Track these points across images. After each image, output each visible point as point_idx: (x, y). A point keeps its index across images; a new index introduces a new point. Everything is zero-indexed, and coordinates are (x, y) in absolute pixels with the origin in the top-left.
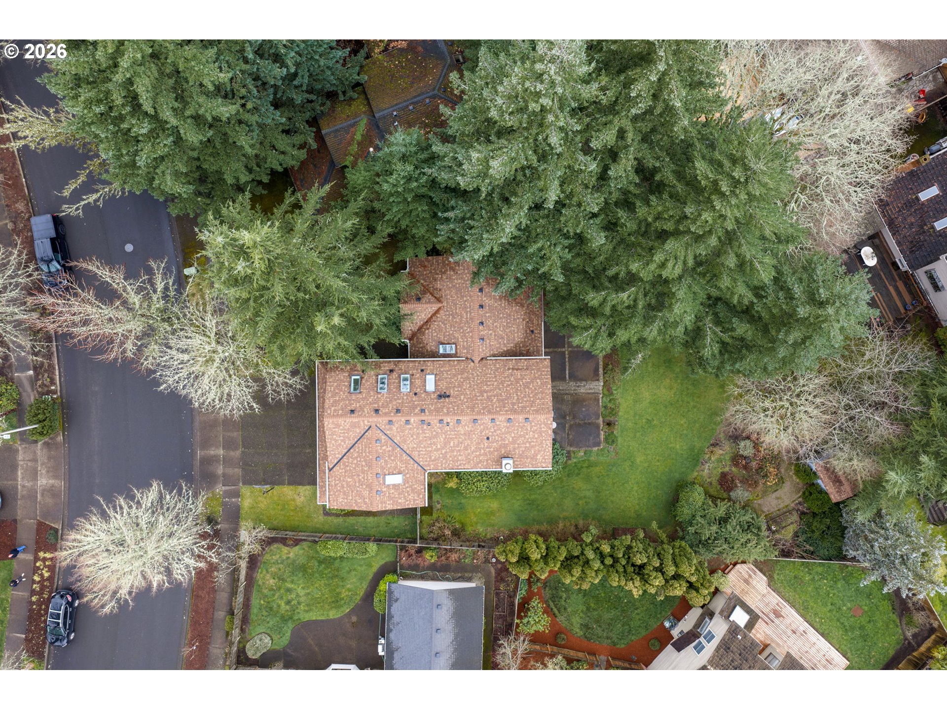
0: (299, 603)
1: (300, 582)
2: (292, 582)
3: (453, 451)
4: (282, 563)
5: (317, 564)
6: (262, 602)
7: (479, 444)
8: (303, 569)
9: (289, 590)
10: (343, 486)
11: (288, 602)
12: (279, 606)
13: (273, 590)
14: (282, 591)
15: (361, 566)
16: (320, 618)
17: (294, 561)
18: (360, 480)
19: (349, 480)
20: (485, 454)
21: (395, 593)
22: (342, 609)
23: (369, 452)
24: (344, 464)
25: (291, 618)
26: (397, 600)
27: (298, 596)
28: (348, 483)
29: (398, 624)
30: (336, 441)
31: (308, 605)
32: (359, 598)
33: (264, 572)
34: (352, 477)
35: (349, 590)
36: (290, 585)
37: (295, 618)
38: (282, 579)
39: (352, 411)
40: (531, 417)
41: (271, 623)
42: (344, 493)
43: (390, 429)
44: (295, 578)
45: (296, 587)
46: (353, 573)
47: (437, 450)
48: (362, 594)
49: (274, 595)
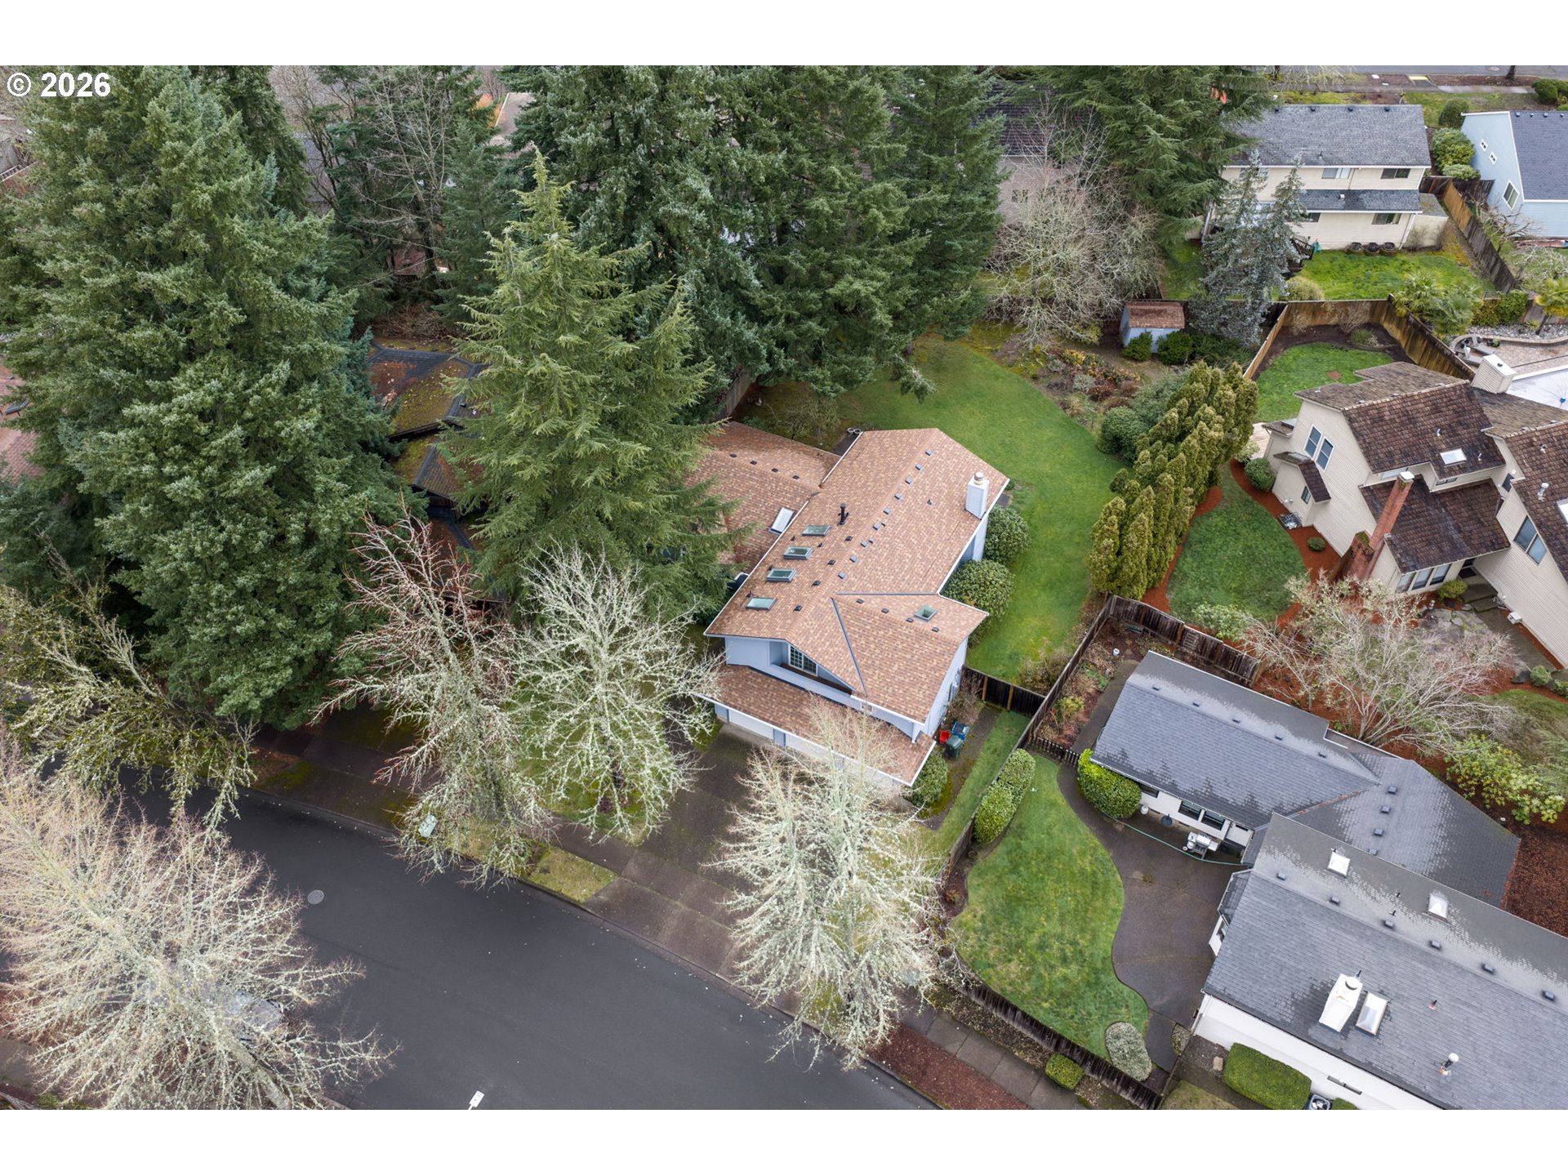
0: (1074, 943)
1: (1035, 917)
2: (1030, 931)
3: (925, 548)
4: (988, 933)
5: (1014, 877)
6: (1046, 1005)
7: (931, 517)
8: (1013, 903)
9: (1042, 947)
10: (901, 683)
11: (1064, 960)
12: (1065, 979)
13: (1030, 973)
14: (1039, 958)
15: (1046, 816)
16: (1115, 928)
17: (993, 910)
18: (904, 650)
19: (895, 668)
20: (950, 522)
21: (1112, 752)
22: (1113, 884)
23: (869, 617)
24: (868, 667)
25: (1096, 971)
26: (1124, 754)
27: (1060, 937)
28: (900, 672)
29: (1165, 767)
30: (827, 653)
31: (1083, 931)
32: (1102, 850)
33: (990, 971)
34: (893, 661)
35: (1083, 853)
36: (1034, 940)
37: (1099, 965)
38: (1016, 947)
39: (797, 609)
40: (926, 448)
41: (1092, 1009)
42: (913, 685)
43: (851, 584)
44: (1025, 923)
45: (1041, 930)
46: (1055, 831)
47: (913, 560)
48: (1097, 841)
49: (1040, 976)
